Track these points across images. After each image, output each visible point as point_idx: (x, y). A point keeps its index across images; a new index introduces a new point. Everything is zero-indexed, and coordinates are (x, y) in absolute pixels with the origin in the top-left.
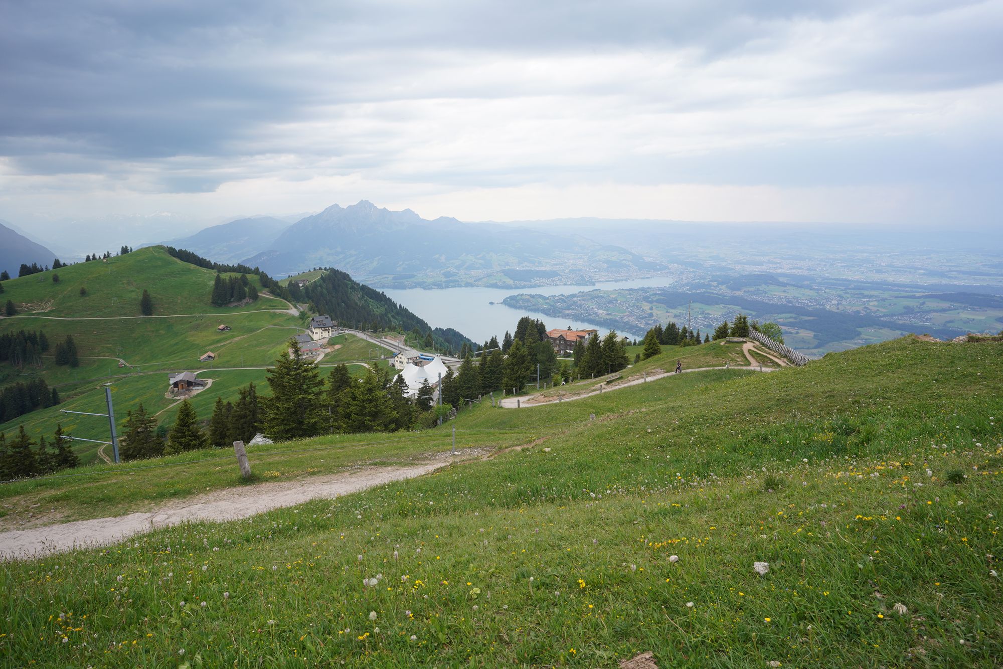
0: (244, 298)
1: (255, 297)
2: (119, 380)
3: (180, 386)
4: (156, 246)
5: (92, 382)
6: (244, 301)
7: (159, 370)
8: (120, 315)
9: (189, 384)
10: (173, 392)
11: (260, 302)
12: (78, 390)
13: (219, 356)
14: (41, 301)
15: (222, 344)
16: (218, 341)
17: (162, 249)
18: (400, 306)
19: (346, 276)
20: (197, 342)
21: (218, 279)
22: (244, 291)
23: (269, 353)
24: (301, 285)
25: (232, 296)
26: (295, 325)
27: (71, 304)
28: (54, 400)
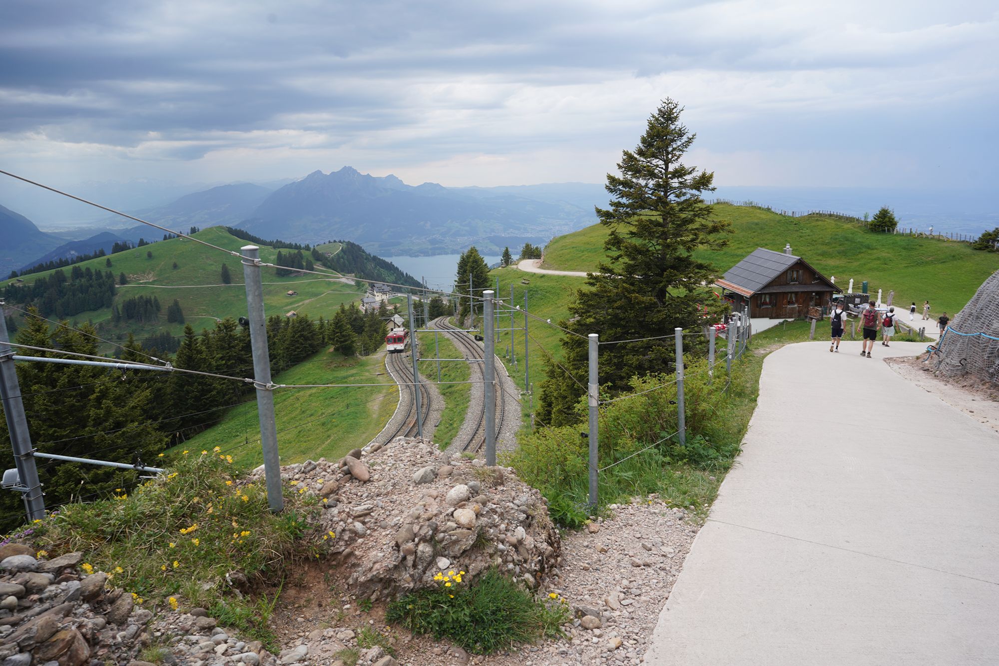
11: (315, 273)
15: (296, 305)
16: (292, 304)
18: (406, 274)
27: (168, 275)
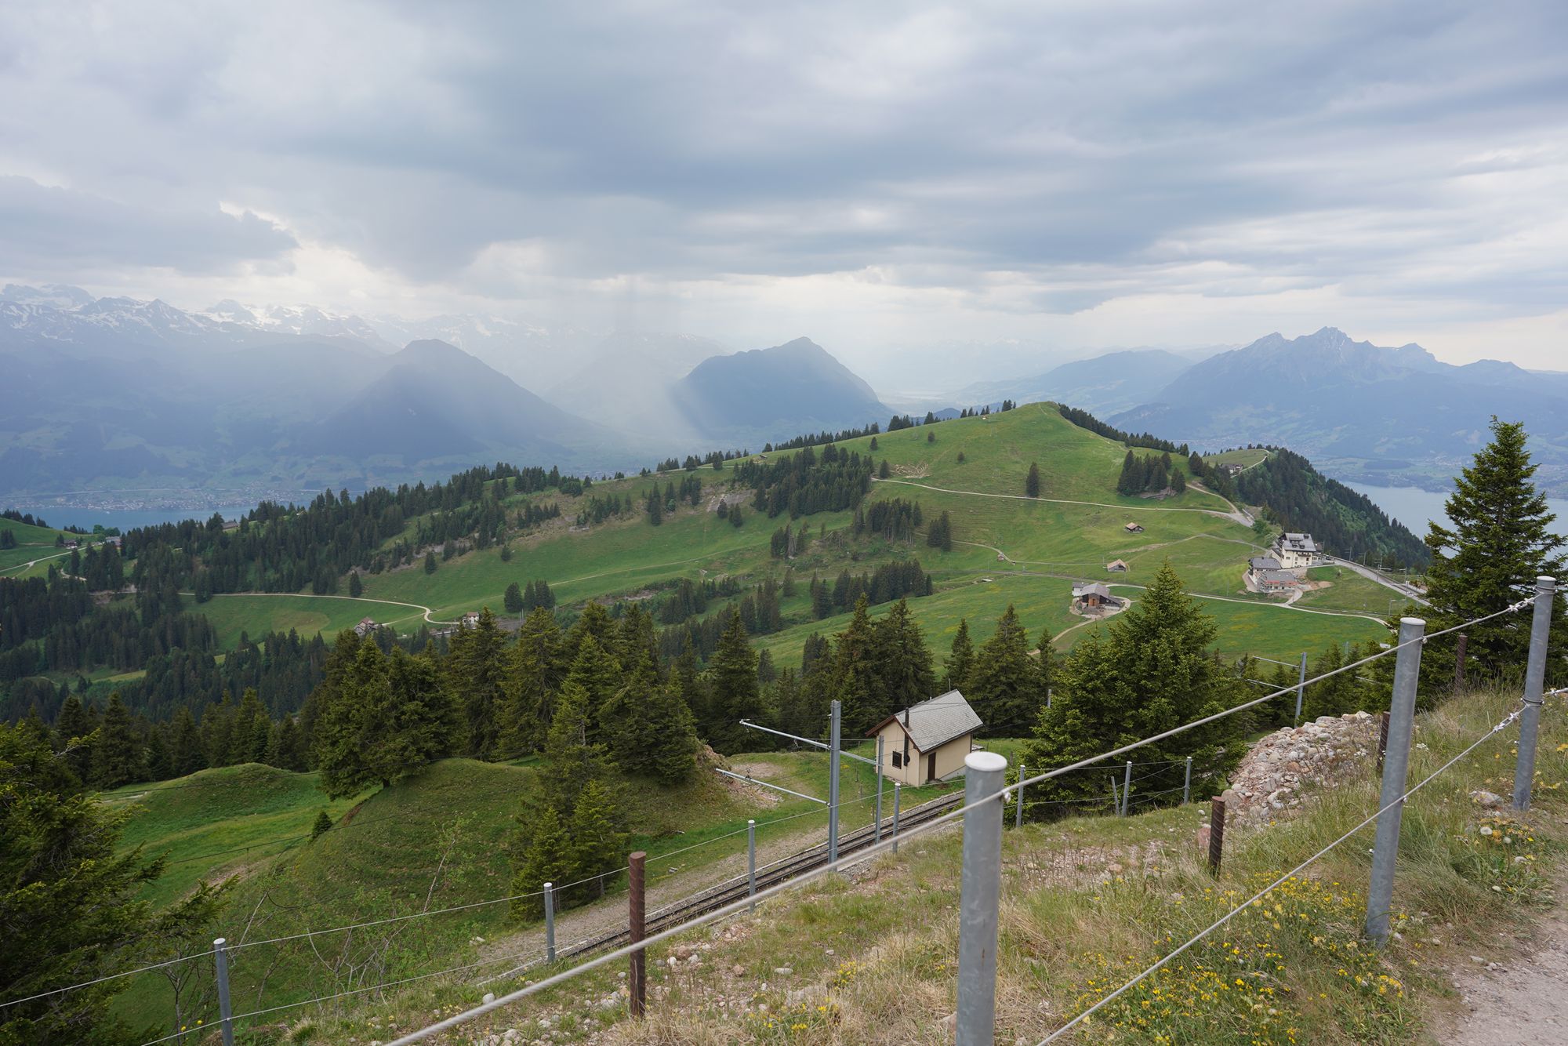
0: (1164, 488)
1: (1180, 487)
2: (1000, 578)
3: (1090, 601)
4: (1046, 403)
5: (966, 574)
6: (1164, 492)
7: (1050, 573)
8: (1001, 493)
9: (1103, 600)
10: (1080, 608)
11: (1187, 497)
12: (951, 581)
13: (1132, 567)
14: (915, 465)
15: (1134, 551)
16: (1127, 546)
17: (1052, 406)
18: (1393, 520)
19: (1303, 463)
20: (1097, 542)
21: (1130, 456)
22: (1166, 478)
23: (1210, 575)
24: (1232, 471)
25: (1147, 482)
26: (1244, 539)
27: (947, 471)
28: (925, 589)
